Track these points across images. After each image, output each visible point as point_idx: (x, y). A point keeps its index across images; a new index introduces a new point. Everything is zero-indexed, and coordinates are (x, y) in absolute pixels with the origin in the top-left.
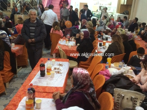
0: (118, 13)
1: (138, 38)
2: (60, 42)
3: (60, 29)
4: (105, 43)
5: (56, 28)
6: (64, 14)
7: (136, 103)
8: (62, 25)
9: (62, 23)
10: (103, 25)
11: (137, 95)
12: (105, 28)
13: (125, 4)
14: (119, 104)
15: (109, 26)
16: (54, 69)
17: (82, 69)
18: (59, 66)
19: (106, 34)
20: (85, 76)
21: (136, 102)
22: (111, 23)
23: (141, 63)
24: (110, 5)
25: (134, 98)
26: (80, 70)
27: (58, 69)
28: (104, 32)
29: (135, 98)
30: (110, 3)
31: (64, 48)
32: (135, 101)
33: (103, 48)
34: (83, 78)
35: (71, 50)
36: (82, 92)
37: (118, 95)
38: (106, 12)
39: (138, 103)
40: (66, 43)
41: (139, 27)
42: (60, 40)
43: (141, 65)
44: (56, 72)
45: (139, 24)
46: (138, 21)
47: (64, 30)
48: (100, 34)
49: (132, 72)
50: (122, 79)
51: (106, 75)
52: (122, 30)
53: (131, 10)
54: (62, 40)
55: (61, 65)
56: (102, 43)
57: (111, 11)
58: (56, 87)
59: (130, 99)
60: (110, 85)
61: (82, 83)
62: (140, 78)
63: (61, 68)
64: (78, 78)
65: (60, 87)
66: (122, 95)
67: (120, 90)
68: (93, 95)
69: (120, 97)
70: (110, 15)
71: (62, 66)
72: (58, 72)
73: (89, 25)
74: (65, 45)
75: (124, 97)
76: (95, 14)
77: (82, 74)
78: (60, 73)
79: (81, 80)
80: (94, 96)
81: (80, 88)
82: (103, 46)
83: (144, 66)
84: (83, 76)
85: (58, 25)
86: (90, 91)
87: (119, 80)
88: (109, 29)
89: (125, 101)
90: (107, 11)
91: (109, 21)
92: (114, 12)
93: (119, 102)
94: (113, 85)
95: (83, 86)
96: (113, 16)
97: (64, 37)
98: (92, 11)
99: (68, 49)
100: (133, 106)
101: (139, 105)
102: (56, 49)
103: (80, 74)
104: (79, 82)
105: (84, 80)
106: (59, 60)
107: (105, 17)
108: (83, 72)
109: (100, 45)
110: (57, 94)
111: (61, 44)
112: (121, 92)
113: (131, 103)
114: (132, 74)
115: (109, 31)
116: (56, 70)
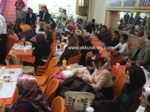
0: (77, 15)
1: (95, 39)
2: (14, 47)
3: (14, 32)
4: (63, 45)
5: (9, 31)
6: (20, 17)
7: (87, 104)
8: (17, 28)
9: (16, 26)
10: (62, 27)
11: (87, 96)
12: (64, 30)
13: (83, 6)
14: (70, 108)
15: (69, 28)
16: (3, 78)
17: (28, 76)
18: (10, 73)
19: (65, 36)
20: (30, 82)
21: (87, 102)
22: (70, 25)
23: (93, 63)
24: (69, 6)
25: (84, 99)
26: (25, 76)
27: (9, 77)
28: (63, 34)
29: (86, 99)
30: (69, 5)
31: (18, 53)
32: (85, 102)
33: (61, 50)
34: (28, 84)
35: (26, 55)
36: (29, 101)
37: (69, 98)
38: (65, 14)
39: (89, 104)
40: (21, 48)
41: (96, 27)
42: (15, 45)
43: (93, 65)
44: (5, 81)
45: (96, 25)
46: (95, 22)
47: (19, 33)
48: (59, 36)
49: (87, 72)
50: (75, 80)
51: (60, 78)
52: (79, 32)
53: (88, 11)
54: (16, 44)
55: (12, 72)
56: (61, 45)
57: (71, 13)
58: (4, 99)
59: (80, 100)
60: (64, 89)
61: (28, 91)
62: (94, 77)
63: (12, 76)
64: (23, 85)
65: (8, 98)
66: (73, 97)
67: (71, 93)
68: (41, 102)
69: (71, 100)
70: (70, 17)
71: (14, 73)
72: (8, 81)
73: (47, 27)
74: (20, 50)
75: (74, 99)
76: (55, 16)
77: (27, 80)
78: (11, 82)
79: (27, 87)
80: (43, 103)
81: (26, 97)
82: (61, 48)
83: (96, 66)
84: (28, 82)
85: (11, 29)
86: (38, 99)
87: (72, 82)
88: (68, 30)
89: (76, 103)
90: (67, 13)
91: (69, 23)
92: (73, 14)
93: (70, 105)
94: (66, 87)
95: (29, 93)
96: (73, 17)
97: (20, 41)
98: (52, 13)
99: (23, 54)
100: (84, 107)
101: (89, 106)
102: (9, 55)
103: (25, 80)
104: (24, 89)
105: (30, 87)
106: (10, 67)
107: (65, 19)
108: (29, 78)
109: (59, 47)
110: (2, 107)
111: (16, 49)
112: (71, 95)
113: (82, 105)
114: (87, 74)
115: (69, 33)
116: (6, 79)
